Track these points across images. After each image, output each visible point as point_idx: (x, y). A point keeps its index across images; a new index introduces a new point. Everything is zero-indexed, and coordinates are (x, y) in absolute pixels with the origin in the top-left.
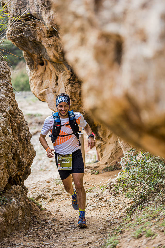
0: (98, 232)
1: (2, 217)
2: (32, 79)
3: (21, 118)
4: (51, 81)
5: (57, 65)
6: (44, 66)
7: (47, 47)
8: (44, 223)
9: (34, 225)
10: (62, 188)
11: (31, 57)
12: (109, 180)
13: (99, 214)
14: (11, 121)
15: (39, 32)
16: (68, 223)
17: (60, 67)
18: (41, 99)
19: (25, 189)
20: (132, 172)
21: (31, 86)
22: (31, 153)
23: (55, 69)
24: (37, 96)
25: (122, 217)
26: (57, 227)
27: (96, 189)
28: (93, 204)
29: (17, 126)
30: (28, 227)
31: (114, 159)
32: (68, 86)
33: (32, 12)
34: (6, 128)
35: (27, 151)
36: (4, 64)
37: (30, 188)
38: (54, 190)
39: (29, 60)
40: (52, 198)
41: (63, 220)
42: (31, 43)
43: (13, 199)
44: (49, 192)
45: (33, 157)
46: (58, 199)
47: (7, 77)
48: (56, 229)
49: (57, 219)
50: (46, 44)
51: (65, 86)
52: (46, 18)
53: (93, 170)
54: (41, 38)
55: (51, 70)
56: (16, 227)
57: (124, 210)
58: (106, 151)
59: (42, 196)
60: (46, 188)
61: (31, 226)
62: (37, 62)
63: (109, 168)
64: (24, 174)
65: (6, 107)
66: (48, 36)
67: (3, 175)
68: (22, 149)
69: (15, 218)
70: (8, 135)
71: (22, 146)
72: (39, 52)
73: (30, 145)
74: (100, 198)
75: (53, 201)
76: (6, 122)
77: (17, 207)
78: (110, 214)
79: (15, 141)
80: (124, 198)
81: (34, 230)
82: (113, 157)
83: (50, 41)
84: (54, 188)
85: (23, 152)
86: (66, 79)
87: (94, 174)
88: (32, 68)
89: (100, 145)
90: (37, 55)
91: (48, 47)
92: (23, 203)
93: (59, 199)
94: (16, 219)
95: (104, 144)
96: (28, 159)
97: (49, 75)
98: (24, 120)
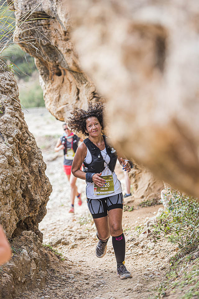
0: (134, 290)
1: (9, 274)
2: (47, 93)
3: (32, 144)
4: (71, 95)
5: (77, 75)
6: (61, 77)
7: (64, 52)
8: (65, 278)
9: (52, 282)
10: (88, 230)
11: (45, 65)
12: (146, 219)
13: (135, 264)
14: (19, 148)
15: (54, 34)
16: (96, 277)
17: (81, 78)
18: (59, 118)
19: (39, 235)
20: (177, 213)
21: (46, 102)
22: (45, 188)
23: (75, 80)
24: (54, 114)
25: (164, 268)
26: (82, 283)
27: (130, 231)
28: (127, 251)
29: (27, 154)
30: (43, 284)
31: (151, 191)
32: (92, 100)
33: (45, 8)
34: (13, 158)
35: (41, 186)
36: (9, 75)
37: (48, 230)
38: (78, 232)
39: (43, 69)
40: (75, 243)
41: (88, 273)
42: (45, 48)
43: (23, 250)
44: (71, 235)
45: (49, 192)
46: (82, 245)
47: (13, 91)
48: (80, 286)
49: (82, 271)
50: (64, 48)
51: (88, 102)
52: (62, 16)
53: (126, 205)
54: (57, 41)
55: (71, 82)
56: (28, 285)
57: (166, 259)
58: (142, 182)
59: (62, 241)
60: (67, 229)
61: (48, 283)
62: (53, 72)
63: (146, 202)
64: (37, 215)
65: (12, 130)
66: (65, 38)
67: (11, 217)
68: (34, 183)
69: (26, 273)
70: (16, 167)
71: (34, 179)
72: (54, 59)
73: (44, 178)
74: (136, 242)
75: (76, 247)
76: (13, 150)
77: (29, 260)
78: (149, 264)
79: (26, 174)
80: (166, 243)
81: (51, 289)
82: (151, 189)
83: (69, 45)
84: (78, 229)
85: (36, 188)
86: (89, 92)
87: (128, 211)
88: (47, 79)
89: (134, 175)
90: (53, 62)
91: (66, 53)
92: (36, 253)
93: (84, 244)
94: (27, 275)
95: (139, 173)
96: (43, 196)
97: (68, 87)
98: (36, 146)
